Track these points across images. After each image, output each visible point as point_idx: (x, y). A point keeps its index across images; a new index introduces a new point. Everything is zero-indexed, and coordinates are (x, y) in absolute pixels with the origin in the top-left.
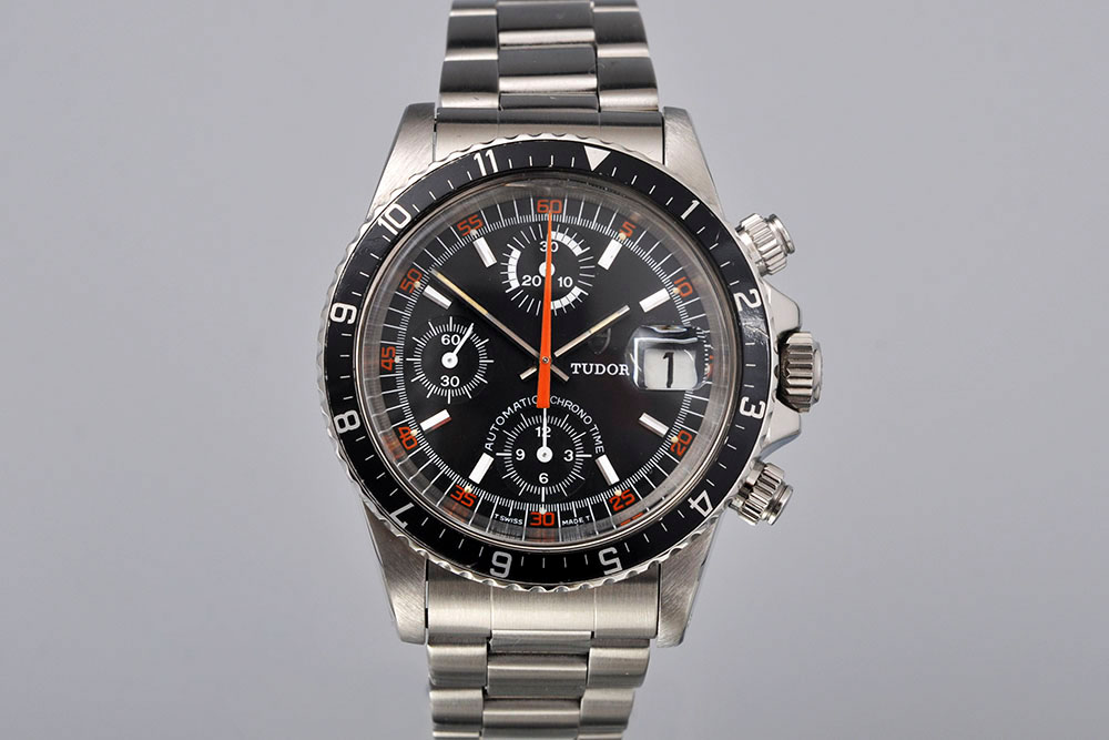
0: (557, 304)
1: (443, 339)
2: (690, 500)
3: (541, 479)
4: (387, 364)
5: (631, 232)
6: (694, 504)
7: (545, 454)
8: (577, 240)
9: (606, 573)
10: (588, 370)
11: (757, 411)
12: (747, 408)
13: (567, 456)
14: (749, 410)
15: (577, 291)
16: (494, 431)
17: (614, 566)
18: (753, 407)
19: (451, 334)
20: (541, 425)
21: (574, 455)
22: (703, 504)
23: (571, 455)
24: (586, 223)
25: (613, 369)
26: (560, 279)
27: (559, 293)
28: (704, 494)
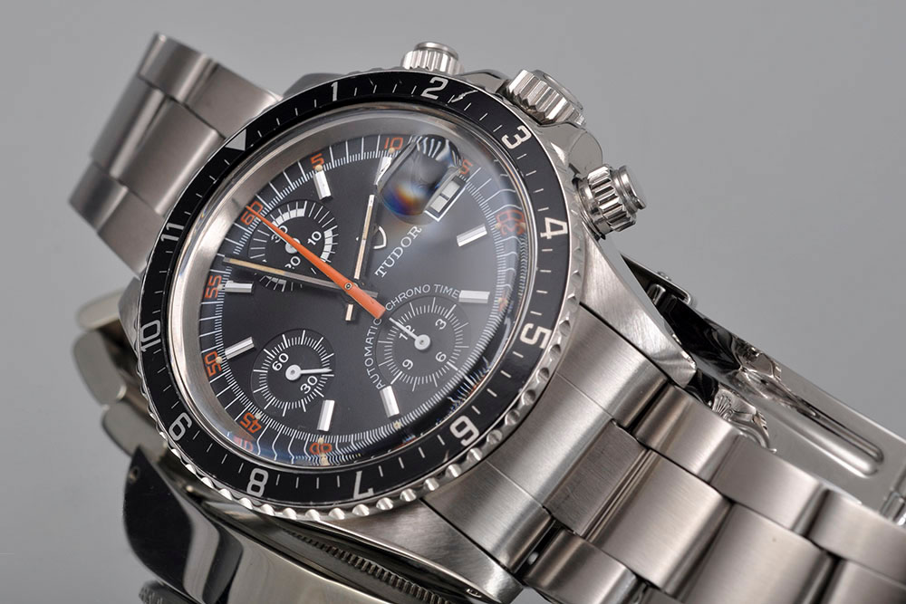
0: (325, 256)
1: (275, 368)
2: (542, 235)
3: (439, 360)
4: (255, 427)
5: (322, 160)
6: (549, 234)
7: (422, 342)
8: (293, 208)
9: (542, 346)
10: (390, 262)
11: (522, 135)
12: (513, 141)
13: (440, 325)
14: (516, 141)
15: (328, 233)
16: (372, 373)
17: (542, 335)
18: (517, 136)
19: (277, 359)
20: (402, 331)
21: (444, 320)
22: (554, 228)
23: (442, 322)
24: (287, 191)
25: (406, 242)
26: (310, 240)
27: (319, 249)
28: (548, 221)
